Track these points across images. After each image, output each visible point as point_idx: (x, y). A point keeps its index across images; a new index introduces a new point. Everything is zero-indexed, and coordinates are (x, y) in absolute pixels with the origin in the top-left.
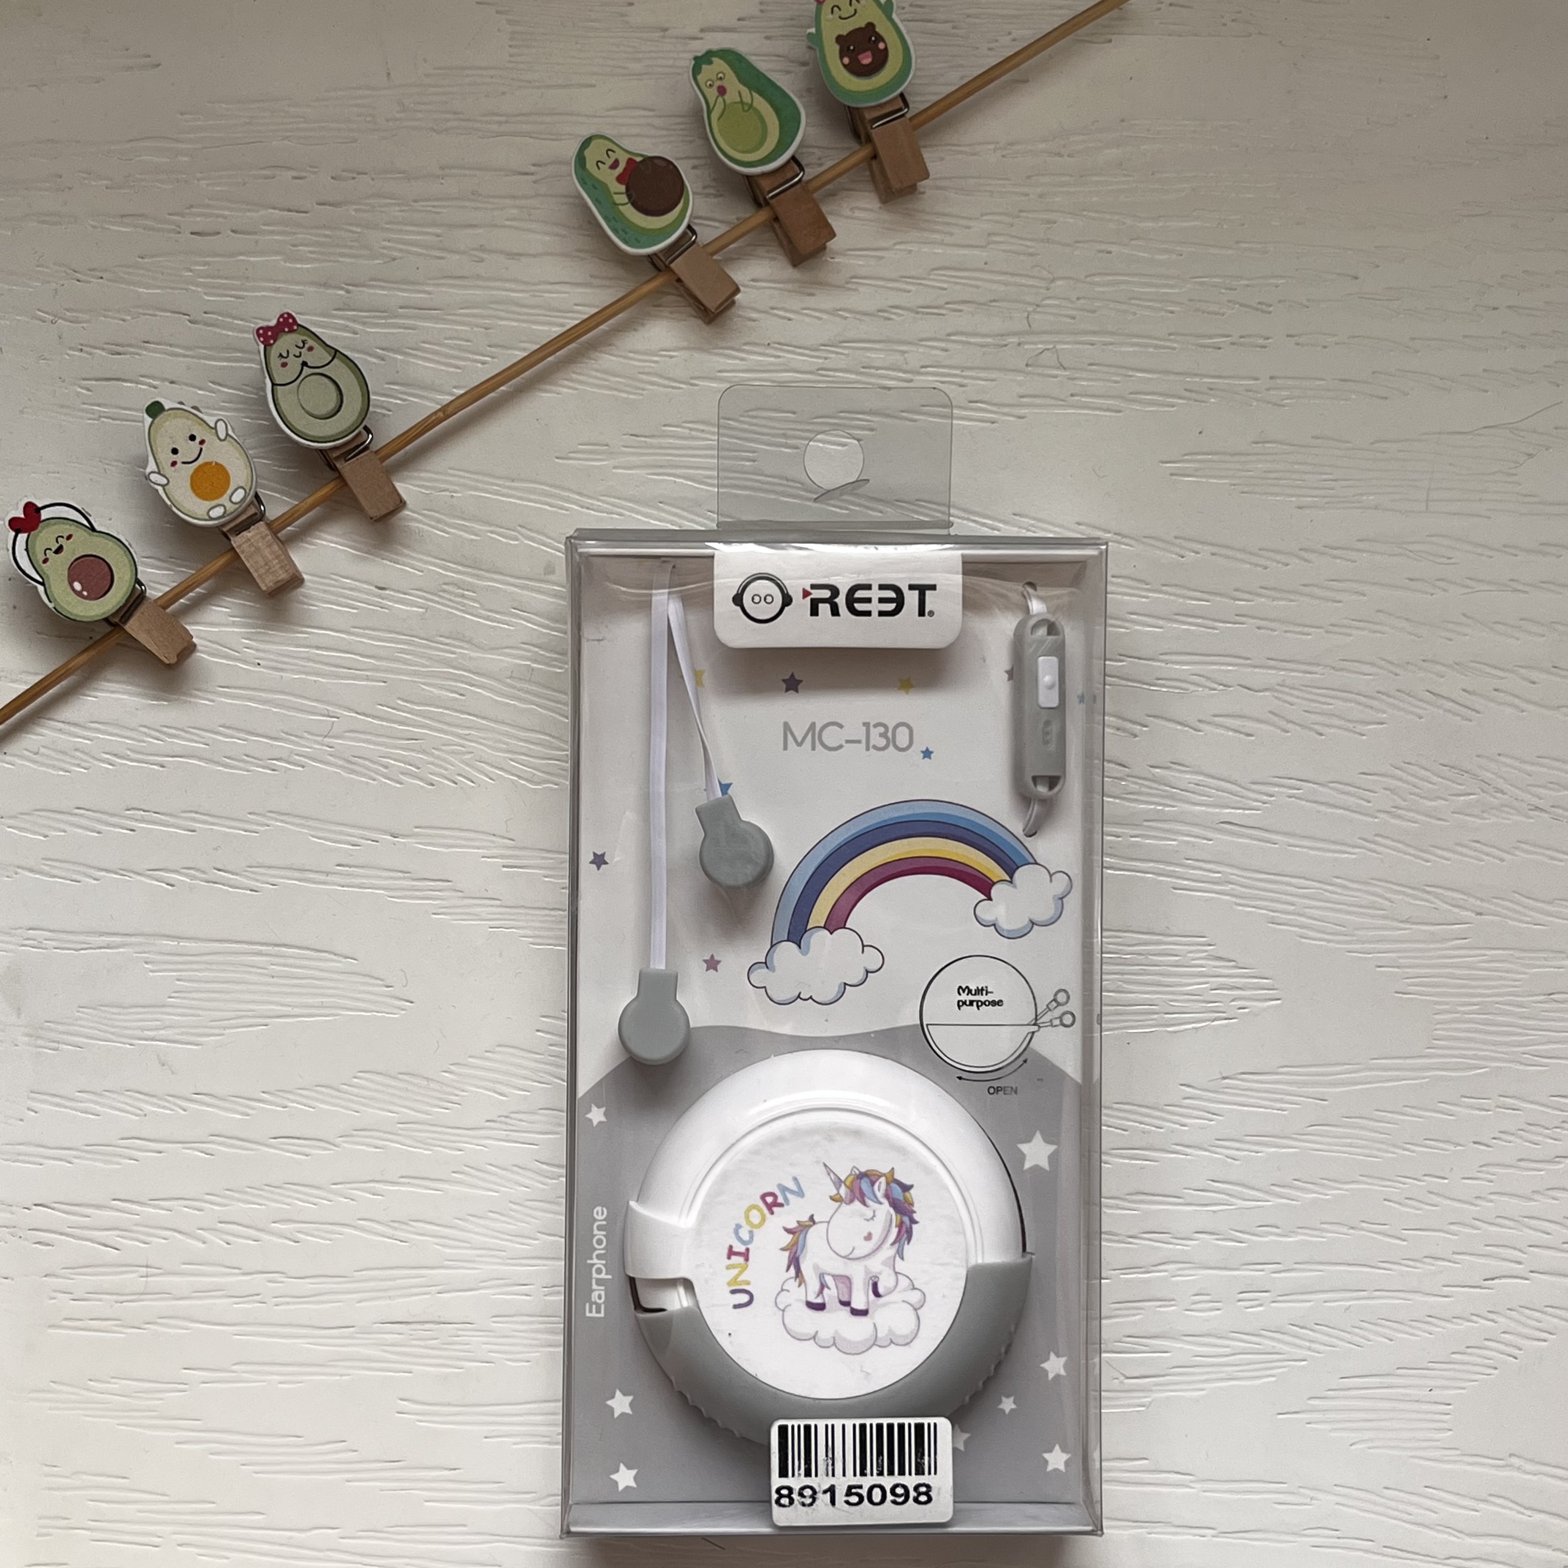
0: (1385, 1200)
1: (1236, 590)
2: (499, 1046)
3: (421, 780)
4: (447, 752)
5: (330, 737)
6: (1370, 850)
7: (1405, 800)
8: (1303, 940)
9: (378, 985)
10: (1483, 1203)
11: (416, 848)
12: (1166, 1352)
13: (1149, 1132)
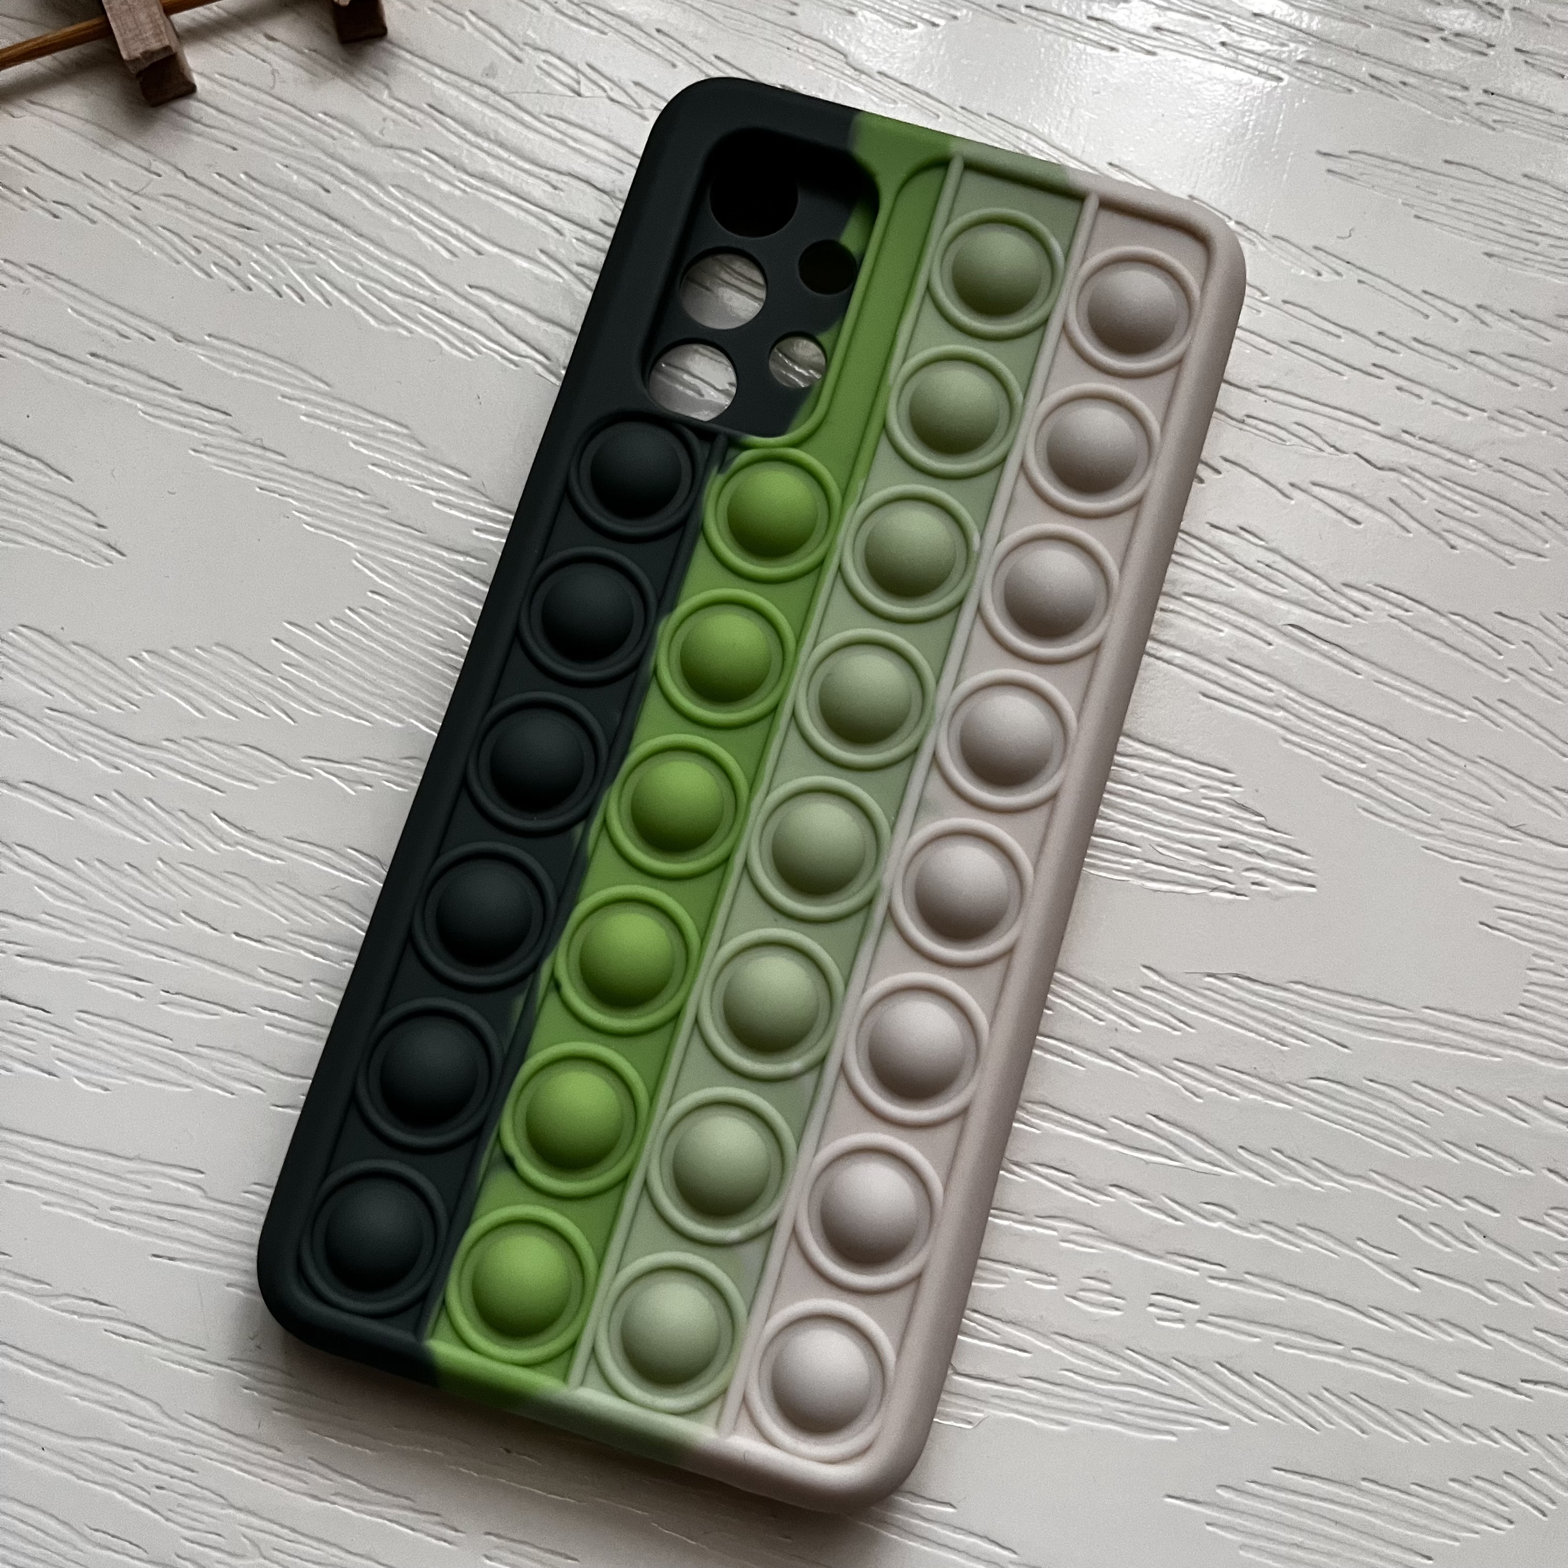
0: (1400, 1217)
1: (1380, 333)
2: (218, 645)
3: (237, 278)
4: (285, 255)
5: (142, 196)
6: (1486, 718)
7: (1550, 666)
8: (1365, 814)
9: (88, 521)
10: (1545, 1265)
11: (199, 360)
12: (1025, 1351)
13: (1082, 1020)
